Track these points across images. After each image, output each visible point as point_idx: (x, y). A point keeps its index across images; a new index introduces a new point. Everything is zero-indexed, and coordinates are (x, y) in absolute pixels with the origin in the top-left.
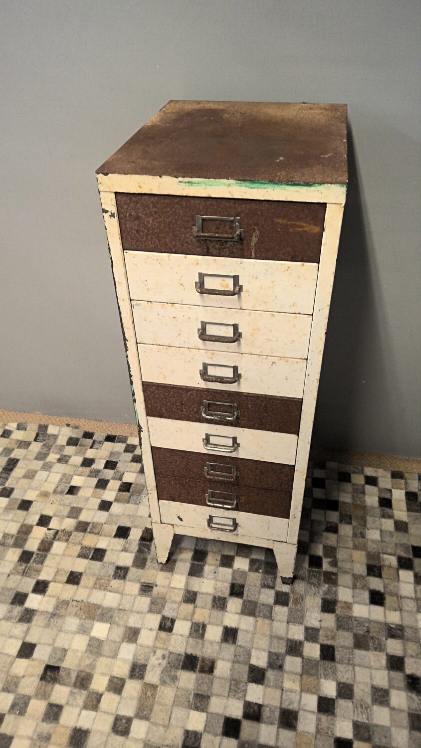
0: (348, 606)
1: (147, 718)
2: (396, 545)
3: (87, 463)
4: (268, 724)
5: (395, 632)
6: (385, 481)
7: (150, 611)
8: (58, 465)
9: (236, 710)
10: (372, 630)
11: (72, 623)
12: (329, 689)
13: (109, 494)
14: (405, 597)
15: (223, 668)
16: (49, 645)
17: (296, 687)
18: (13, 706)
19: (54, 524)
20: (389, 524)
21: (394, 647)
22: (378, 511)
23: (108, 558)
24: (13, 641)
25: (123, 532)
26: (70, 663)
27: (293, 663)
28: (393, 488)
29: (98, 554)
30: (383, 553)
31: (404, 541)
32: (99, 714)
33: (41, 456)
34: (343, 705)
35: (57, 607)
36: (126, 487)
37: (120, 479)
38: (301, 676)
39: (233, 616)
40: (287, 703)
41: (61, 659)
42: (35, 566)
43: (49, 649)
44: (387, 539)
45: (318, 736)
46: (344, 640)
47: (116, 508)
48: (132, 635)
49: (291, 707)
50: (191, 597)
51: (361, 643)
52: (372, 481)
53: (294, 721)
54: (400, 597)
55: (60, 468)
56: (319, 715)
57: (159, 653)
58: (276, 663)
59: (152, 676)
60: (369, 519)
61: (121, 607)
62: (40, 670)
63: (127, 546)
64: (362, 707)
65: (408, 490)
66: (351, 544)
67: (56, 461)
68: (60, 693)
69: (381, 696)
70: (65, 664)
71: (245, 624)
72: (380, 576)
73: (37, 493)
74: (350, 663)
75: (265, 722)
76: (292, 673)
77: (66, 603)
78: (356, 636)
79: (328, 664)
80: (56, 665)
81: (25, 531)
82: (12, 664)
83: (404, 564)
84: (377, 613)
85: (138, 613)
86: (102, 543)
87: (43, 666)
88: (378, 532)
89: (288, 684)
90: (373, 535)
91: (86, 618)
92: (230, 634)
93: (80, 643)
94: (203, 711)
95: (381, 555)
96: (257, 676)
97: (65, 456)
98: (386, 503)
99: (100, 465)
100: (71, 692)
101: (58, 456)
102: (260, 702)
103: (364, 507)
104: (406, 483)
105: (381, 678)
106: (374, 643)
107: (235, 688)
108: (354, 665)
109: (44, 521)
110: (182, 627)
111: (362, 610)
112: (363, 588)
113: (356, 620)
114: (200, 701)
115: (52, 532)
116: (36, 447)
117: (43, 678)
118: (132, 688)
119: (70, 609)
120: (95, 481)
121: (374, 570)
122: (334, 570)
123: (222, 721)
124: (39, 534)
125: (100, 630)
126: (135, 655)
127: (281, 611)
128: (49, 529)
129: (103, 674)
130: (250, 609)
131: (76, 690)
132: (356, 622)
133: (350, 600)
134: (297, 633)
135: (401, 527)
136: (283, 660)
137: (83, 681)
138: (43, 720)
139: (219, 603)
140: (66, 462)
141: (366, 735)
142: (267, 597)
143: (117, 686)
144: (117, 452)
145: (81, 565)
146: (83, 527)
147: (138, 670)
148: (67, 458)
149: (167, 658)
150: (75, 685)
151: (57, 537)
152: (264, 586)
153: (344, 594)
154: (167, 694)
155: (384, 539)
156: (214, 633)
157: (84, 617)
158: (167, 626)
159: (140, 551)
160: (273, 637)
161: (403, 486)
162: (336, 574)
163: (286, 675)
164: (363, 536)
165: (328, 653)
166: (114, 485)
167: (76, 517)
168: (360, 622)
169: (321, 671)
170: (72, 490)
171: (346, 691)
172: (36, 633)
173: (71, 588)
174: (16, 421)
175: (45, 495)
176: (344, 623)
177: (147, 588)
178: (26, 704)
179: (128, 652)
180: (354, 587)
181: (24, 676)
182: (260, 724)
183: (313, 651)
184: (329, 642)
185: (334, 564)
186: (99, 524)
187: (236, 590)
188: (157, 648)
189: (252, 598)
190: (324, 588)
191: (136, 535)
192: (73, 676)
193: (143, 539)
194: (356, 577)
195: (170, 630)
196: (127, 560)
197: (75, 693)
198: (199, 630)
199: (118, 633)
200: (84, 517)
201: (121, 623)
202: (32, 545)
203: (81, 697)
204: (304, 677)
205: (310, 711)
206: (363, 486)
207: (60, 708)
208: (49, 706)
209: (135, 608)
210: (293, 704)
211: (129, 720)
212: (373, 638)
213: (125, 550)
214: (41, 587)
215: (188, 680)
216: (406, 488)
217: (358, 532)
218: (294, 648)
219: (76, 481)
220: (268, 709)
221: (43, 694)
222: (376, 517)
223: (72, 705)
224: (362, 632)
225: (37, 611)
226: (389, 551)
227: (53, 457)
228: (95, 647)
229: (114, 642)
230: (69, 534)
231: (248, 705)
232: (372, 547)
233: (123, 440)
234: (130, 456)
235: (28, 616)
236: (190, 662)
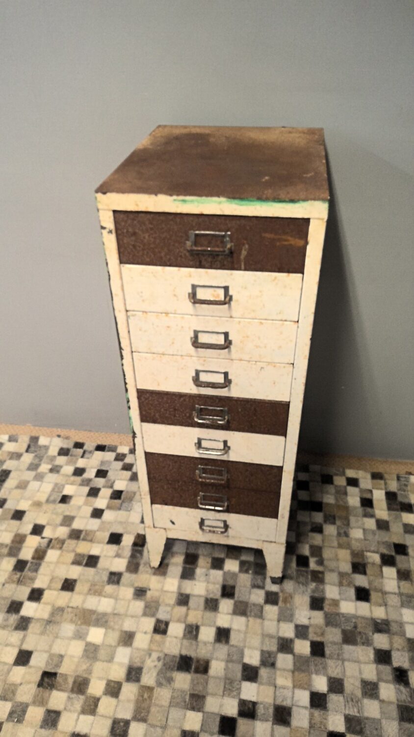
0: (336, 603)
1: (144, 720)
2: (378, 542)
3: (79, 472)
4: (263, 720)
5: (381, 627)
6: (366, 481)
7: (145, 614)
8: (50, 475)
9: (231, 709)
10: (359, 625)
11: (68, 628)
12: (321, 684)
13: (101, 502)
14: (389, 593)
15: (217, 668)
16: (46, 652)
17: (289, 683)
18: (11, 714)
19: (47, 533)
20: (371, 524)
21: (381, 641)
22: (360, 510)
23: (101, 564)
24: (8, 649)
25: (115, 539)
26: (67, 669)
27: (284, 661)
28: (373, 488)
29: (92, 561)
30: (367, 551)
31: (387, 539)
32: (97, 718)
33: (33, 467)
34: (335, 700)
35: (52, 614)
36: (117, 495)
37: (112, 487)
38: (293, 672)
39: (225, 617)
40: (281, 700)
41: (58, 665)
42: (30, 574)
43: (45, 656)
44: (370, 537)
45: (312, 731)
46: (333, 636)
47: (108, 516)
48: (128, 638)
49: (284, 704)
50: (183, 600)
51: (349, 638)
52: (353, 482)
53: (288, 718)
54: (385, 593)
55: (52, 478)
56: (313, 710)
57: (155, 655)
58: (268, 661)
59: (148, 678)
60: (352, 519)
61: (116, 612)
62: (37, 677)
63: (120, 552)
64: (352, 700)
65: (388, 490)
66: (335, 544)
67: (47, 471)
68: (57, 699)
69: (370, 689)
70: (61, 670)
71: (237, 624)
72: (365, 573)
73: (30, 502)
74: (340, 658)
75: (260, 720)
76: (284, 670)
77: (61, 610)
78: (344, 632)
79: (318, 660)
80: (53, 671)
81: (19, 540)
82: (9, 672)
83: (388, 561)
84: (363, 609)
85: (132, 617)
86: (95, 550)
87: (40, 674)
88: (361, 531)
89: (280, 681)
90: (356, 534)
91: (82, 624)
92: (223, 635)
93: (76, 649)
94: (199, 710)
95: (365, 553)
96: (250, 674)
97: (57, 466)
98: (367, 503)
99: (91, 474)
100: (69, 698)
101: (50, 467)
102: (254, 699)
103: (346, 508)
104: (386, 484)
105: (370, 671)
106: (361, 638)
107: (229, 687)
108: (343, 660)
109: (37, 530)
110: (176, 630)
111: (349, 607)
112: (349, 585)
113: (343, 617)
114: (196, 701)
115: (46, 541)
116: (28, 458)
117: (40, 685)
118: (129, 691)
119: (65, 615)
120: (86, 489)
121: (359, 567)
122: (320, 568)
123: (218, 719)
124: (32, 543)
125: (96, 635)
126: (131, 659)
127: (271, 611)
128: (43, 538)
129: (100, 678)
130: (241, 610)
131: (74, 696)
132: (343, 619)
133: (337, 597)
134: (288, 631)
135: (383, 525)
136: (275, 657)
137: (80, 686)
138: (41, 727)
139: (211, 605)
140: (58, 472)
141: (358, 728)
142: (258, 597)
143: (113, 690)
144: (107, 461)
145: (75, 572)
146: (76, 535)
147: (134, 673)
148: (58, 469)
149: (162, 661)
150: (72, 691)
151: (51, 545)
152: (255, 586)
153: (331, 591)
154: (163, 695)
155: (367, 538)
156: (207, 634)
157: (79, 623)
158: (161, 628)
159: (133, 556)
160: (265, 636)
161: (383, 487)
162: (322, 573)
163: (278, 673)
164: (346, 535)
165: (318, 649)
166: (106, 493)
167: (69, 525)
168: (348, 618)
169: (312, 668)
170: (65, 499)
171: (336, 685)
172: (32, 640)
173: (66, 594)
174: (7, 433)
175: (38, 504)
176: (332, 620)
177: (140, 593)
178: (24, 712)
179: (123, 656)
180: (341, 584)
181: (21, 684)
182: (255, 722)
183: (303, 647)
184: (319, 639)
185: (321, 562)
186: (91, 531)
187: (228, 591)
188: (152, 650)
189: (243, 598)
190: (312, 587)
191: (128, 541)
192: (71, 681)
193: (135, 544)
194: (342, 575)
195: (164, 632)
196: (120, 565)
197: (72, 698)
198: (192, 631)
199: (114, 637)
200: (76, 525)
201: (117, 627)
202: (27, 554)
203: (79, 702)
204: (296, 673)
205: (303, 707)
206: (345, 487)
207: (58, 714)
208: (47, 712)
209: (129, 613)
210: (286, 700)
211: (127, 723)
212: (360, 633)
213: (118, 555)
214: (36, 595)
215: (183, 680)
216: (386, 489)
217: (342, 531)
218: (285, 646)
219: (68, 490)
220: (262, 706)
221: (40, 701)
222: (358, 516)
223: (70, 711)
224: (349, 628)
225: (32, 618)
226: (372, 549)
227: (44, 467)
228: (91, 652)
229: (111, 646)
230: (63, 542)
231: (243, 703)
232: (356, 546)
233: (113, 449)
234: (120, 464)
235: (24, 624)
236: (185, 663)
